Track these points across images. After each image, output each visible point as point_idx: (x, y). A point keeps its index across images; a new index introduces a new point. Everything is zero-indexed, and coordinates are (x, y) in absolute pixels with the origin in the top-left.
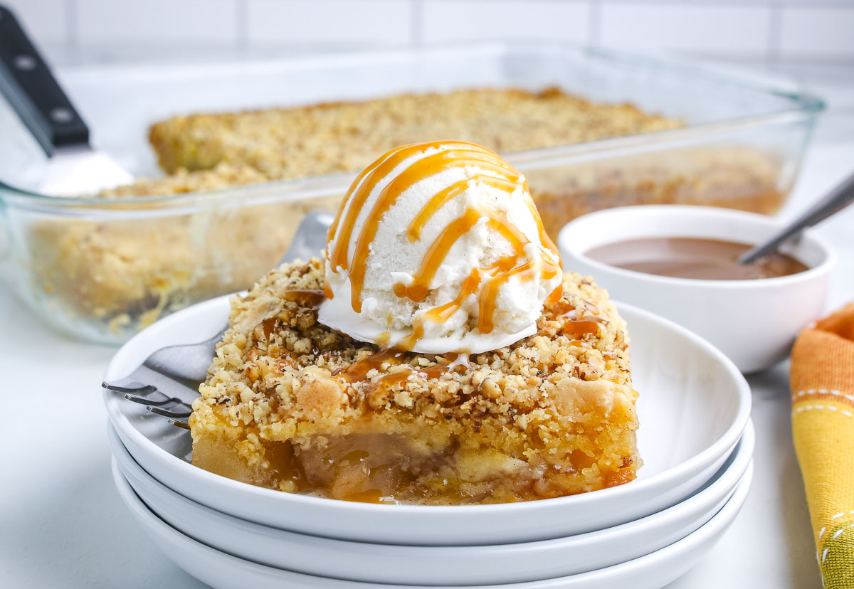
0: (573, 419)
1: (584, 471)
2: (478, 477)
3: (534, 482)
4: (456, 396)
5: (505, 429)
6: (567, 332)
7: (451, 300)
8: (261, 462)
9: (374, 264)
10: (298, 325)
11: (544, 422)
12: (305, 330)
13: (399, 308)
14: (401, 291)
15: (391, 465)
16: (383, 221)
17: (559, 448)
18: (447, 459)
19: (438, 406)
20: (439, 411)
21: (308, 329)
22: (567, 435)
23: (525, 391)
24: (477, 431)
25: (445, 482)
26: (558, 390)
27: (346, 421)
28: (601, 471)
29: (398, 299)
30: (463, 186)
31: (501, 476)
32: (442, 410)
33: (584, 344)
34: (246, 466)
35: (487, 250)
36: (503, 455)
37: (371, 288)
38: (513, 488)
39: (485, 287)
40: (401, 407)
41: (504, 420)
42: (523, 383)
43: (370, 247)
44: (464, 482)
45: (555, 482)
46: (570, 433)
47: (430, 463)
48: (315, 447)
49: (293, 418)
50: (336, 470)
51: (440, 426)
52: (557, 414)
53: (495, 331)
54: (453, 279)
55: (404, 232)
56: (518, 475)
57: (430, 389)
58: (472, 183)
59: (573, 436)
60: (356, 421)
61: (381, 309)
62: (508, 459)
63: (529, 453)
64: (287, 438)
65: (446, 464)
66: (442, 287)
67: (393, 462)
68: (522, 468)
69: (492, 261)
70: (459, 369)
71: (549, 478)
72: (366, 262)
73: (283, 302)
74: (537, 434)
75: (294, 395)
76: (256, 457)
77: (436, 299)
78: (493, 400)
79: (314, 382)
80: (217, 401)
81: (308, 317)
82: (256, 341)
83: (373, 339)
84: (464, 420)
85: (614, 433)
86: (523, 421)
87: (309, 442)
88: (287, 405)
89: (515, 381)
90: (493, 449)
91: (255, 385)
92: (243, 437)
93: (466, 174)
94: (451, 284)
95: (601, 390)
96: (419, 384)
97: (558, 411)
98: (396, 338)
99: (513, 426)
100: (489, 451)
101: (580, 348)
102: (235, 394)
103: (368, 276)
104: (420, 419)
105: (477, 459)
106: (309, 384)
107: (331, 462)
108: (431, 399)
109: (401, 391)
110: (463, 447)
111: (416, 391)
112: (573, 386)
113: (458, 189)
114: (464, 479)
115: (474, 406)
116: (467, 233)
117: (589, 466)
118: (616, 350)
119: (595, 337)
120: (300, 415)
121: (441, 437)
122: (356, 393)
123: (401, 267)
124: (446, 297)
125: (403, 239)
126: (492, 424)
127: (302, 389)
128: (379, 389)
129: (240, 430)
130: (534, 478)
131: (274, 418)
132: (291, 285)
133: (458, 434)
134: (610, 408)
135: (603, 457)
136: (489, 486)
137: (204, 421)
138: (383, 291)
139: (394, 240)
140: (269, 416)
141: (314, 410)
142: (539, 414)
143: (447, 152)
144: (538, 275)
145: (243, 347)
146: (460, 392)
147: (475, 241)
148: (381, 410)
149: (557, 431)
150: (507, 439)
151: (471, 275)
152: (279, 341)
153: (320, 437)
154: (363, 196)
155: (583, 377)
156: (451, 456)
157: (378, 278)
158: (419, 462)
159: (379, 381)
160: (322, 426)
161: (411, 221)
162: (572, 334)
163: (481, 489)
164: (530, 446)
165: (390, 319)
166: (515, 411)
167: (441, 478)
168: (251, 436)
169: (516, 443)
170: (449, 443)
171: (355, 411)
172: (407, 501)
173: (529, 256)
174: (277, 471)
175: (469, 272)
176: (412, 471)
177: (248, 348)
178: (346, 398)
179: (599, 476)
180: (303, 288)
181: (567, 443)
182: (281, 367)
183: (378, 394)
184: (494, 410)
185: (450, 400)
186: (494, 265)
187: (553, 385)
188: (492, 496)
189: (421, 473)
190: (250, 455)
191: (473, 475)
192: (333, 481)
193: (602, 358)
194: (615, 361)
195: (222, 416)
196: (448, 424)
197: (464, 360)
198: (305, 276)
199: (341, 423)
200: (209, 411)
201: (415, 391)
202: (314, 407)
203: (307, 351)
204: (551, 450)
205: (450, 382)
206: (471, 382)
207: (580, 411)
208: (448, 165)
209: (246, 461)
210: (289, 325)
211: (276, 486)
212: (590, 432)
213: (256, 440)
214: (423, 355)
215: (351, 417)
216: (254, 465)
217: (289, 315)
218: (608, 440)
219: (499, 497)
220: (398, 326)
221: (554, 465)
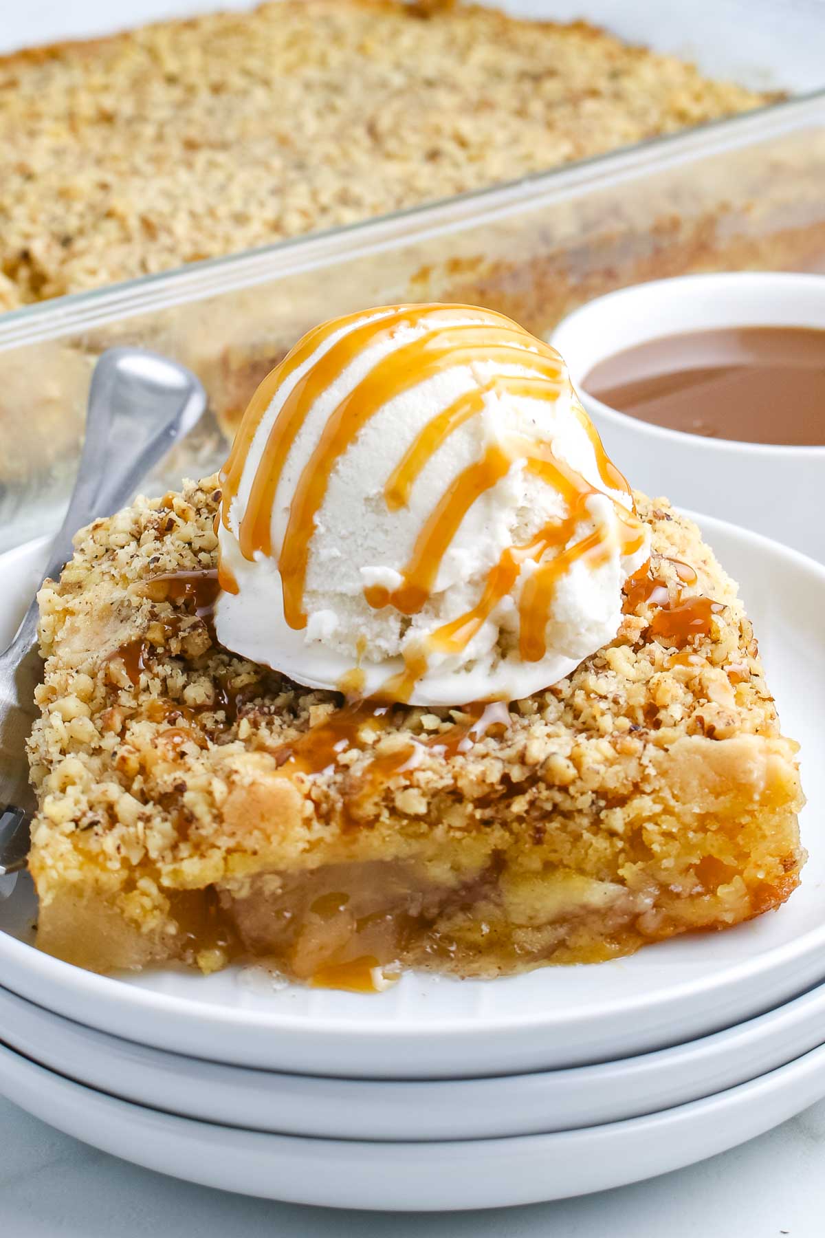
0: (700, 808)
1: (722, 891)
2: (543, 917)
3: (636, 917)
4: (500, 788)
5: (587, 836)
6: (658, 634)
7: (468, 609)
8: (165, 924)
9: (325, 550)
10: (184, 651)
11: (652, 819)
12: (196, 659)
13: (376, 626)
14: (378, 597)
15: (390, 910)
16: (337, 472)
17: (678, 856)
18: (486, 889)
19: (470, 807)
20: (472, 817)
21: (201, 656)
22: (691, 835)
23: (617, 768)
24: (538, 842)
25: (485, 929)
26: (672, 760)
27: (313, 846)
28: (748, 886)
29: (373, 611)
30: (473, 403)
31: (583, 912)
32: (478, 814)
33: (693, 659)
34: (140, 935)
35: (521, 512)
36: (585, 879)
37: (321, 590)
38: (603, 931)
39: (528, 583)
40: (406, 816)
41: (585, 822)
42: (610, 752)
43: (317, 519)
44: (520, 927)
45: (673, 913)
46: (695, 831)
47: (455, 898)
48: (257, 893)
49: (219, 848)
50: (297, 927)
51: (475, 839)
52: (672, 802)
53: (547, 655)
54: (470, 572)
55: (379, 493)
56: (611, 908)
57: (455, 778)
58: (490, 397)
59: (700, 835)
60: (329, 845)
61: (346, 631)
62: (595, 885)
63: (628, 871)
64: (209, 882)
65: (486, 897)
66: (453, 588)
67: (395, 904)
68: (618, 897)
69: (533, 530)
70: (494, 730)
71: (661, 907)
72: (309, 545)
73: (147, 605)
74: (640, 835)
75: (218, 809)
76: (154, 917)
77: (442, 608)
78: (564, 789)
79: (253, 784)
80: (77, 826)
81: (199, 635)
82: (113, 688)
83: (334, 683)
84: (515, 826)
85: (768, 823)
86: (617, 819)
87: (247, 886)
88: (207, 827)
89: (597, 749)
90: (567, 870)
91: (136, 786)
92: (130, 885)
93: (475, 377)
94: (467, 579)
95: (744, 754)
96: (434, 771)
97: (674, 796)
98: (375, 681)
99: (599, 829)
100: (559, 874)
101: (689, 669)
102: (104, 806)
103: (313, 569)
104: (439, 831)
105: (540, 887)
106: (243, 787)
107: (288, 915)
108: (456, 795)
109: (406, 788)
110: (514, 868)
111: (432, 785)
112: (697, 750)
113: (466, 408)
114: (517, 922)
115: (532, 803)
116: (490, 490)
117: (727, 881)
118: (745, 661)
119: (709, 641)
120: (231, 843)
121: (475, 855)
122: (327, 796)
123: (376, 556)
124: (459, 604)
125: (377, 506)
126: (563, 828)
127: (232, 798)
128: (367, 789)
129: (124, 874)
130: (637, 910)
131: (184, 850)
132: (152, 566)
133: (505, 848)
134: (762, 785)
135: (751, 865)
136: (562, 931)
137: (60, 865)
138: (342, 595)
139: (361, 508)
140: (174, 847)
141: (256, 833)
142: (644, 805)
143: (434, 334)
144: (617, 551)
145: (88, 699)
146: (505, 779)
147: (504, 502)
148: (372, 823)
149: (674, 830)
150: (590, 852)
151: (501, 561)
152: (156, 686)
153: (267, 877)
154: (290, 424)
155: (711, 733)
156: (494, 884)
157: (332, 573)
158: (437, 899)
159: (364, 774)
160: (271, 859)
161: (388, 474)
162: (669, 637)
163: (547, 937)
164: (628, 860)
165: (361, 646)
166: (602, 803)
167: (478, 923)
168: (145, 883)
169: (605, 857)
170: (489, 863)
171: (328, 828)
172: (423, 967)
173: (597, 519)
174: (192, 936)
175: (497, 557)
176: (426, 914)
177: (99, 700)
178: (310, 807)
179: (746, 895)
180: (174, 571)
181: (689, 848)
182: (176, 746)
183: (368, 796)
184: (567, 805)
185: (489, 794)
186: (537, 538)
187: (662, 753)
188: (567, 947)
189: (440, 915)
190: (145, 916)
191: (532, 914)
192: (292, 945)
193: (727, 681)
194: (750, 685)
195: (89, 852)
196: (486, 834)
197: (498, 713)
198: (168, 539)
199: (305, 851)
200: (66, 846)
201: (430, 786)
202: (256, 827)
203: (209, 702)
204: (664, 861)
205: (487, 761)
206: (522, 759)
207: (710, 793)
208: (440, 363)
209: (138, 925)
210: (168, 651)
211: (190, 961)
212: (729, 827)
213: (154, 890)
214: (428, 710)
215: (320, 840)
216: (152, 931)
217: (164, 631)
218: (759, 836)
219: (580, 946)
220: (377, 657)
221: (669, 885)
